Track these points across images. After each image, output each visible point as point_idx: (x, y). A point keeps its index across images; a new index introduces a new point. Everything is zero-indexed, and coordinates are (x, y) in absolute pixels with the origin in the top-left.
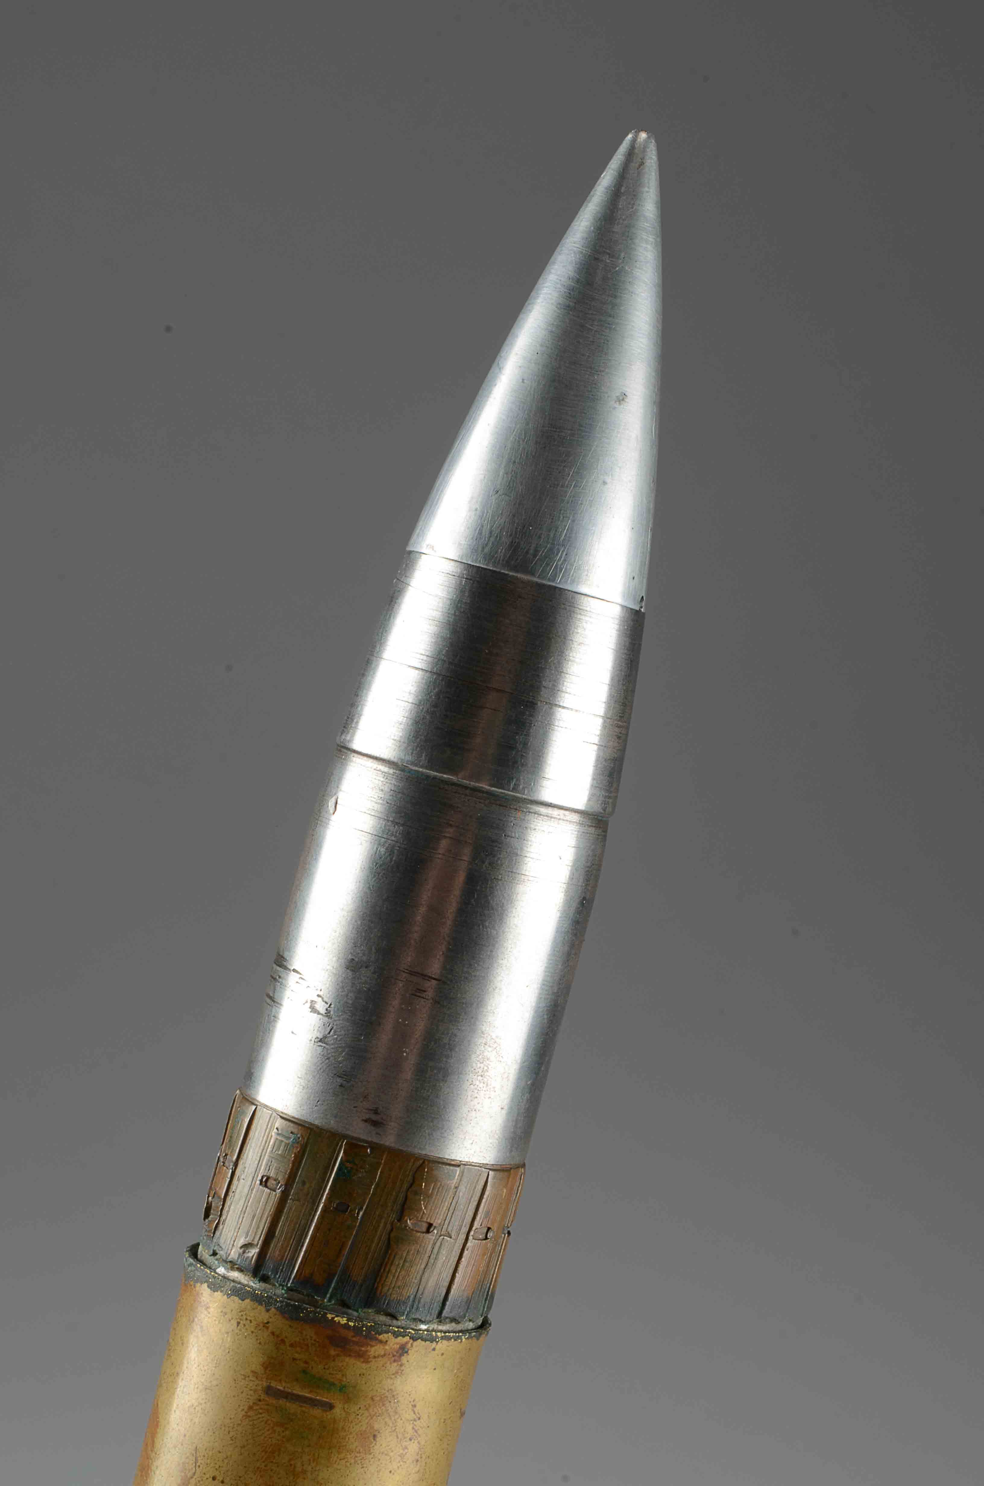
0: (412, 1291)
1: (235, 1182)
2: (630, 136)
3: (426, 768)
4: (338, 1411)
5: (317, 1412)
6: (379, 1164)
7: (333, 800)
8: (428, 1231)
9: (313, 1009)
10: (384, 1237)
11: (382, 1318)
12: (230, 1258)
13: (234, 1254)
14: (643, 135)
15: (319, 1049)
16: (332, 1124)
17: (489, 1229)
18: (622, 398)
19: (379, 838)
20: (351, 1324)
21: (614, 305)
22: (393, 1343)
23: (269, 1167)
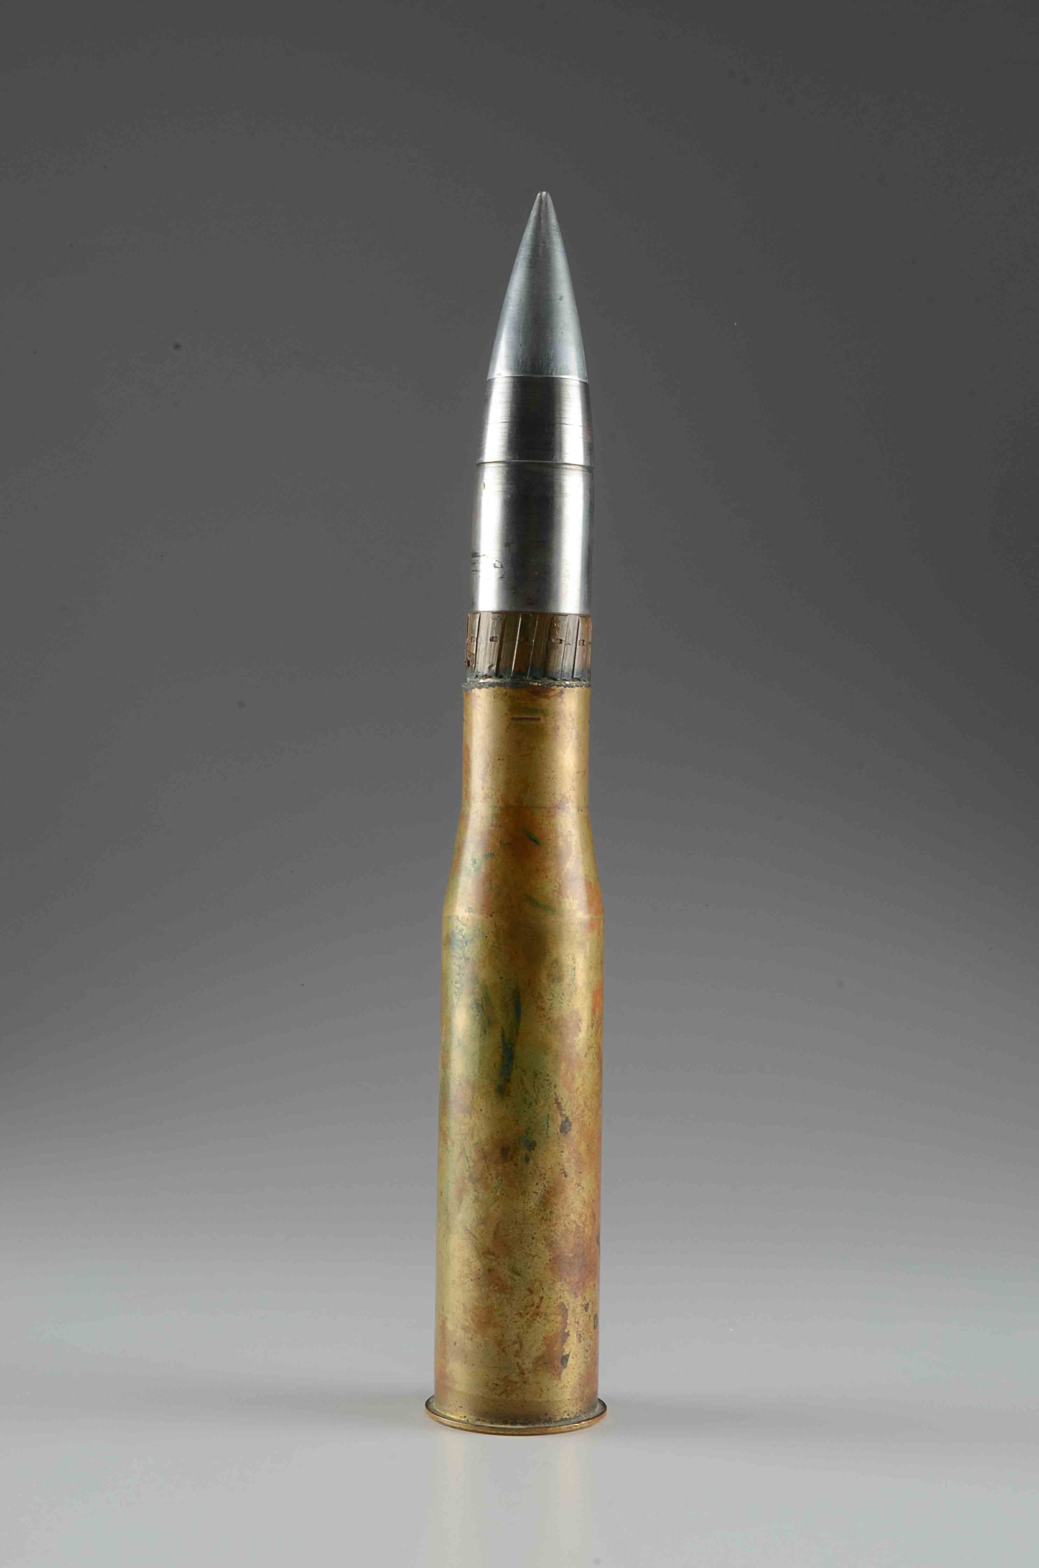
0: (560, 668)
1: (478, 645)
2: (539, 194)
3: (520, 459)
4: (542, 721)
5: (533, 722)
6: (536, 619)
7: (483, 483)
8: (561, 643)
9: (495, 567)
10: (545, 648)
11: (551, 681)
12: (484, 674)
13: (486, 672)
14: (544, 193)
15: (502, 581)
16: (514, 608)
17: (584, 641)
18: (561, 298)
19: (506, 492)
20: (540, 685)
21: (549, 262)
22: (558, 689)
23: (492, 633)
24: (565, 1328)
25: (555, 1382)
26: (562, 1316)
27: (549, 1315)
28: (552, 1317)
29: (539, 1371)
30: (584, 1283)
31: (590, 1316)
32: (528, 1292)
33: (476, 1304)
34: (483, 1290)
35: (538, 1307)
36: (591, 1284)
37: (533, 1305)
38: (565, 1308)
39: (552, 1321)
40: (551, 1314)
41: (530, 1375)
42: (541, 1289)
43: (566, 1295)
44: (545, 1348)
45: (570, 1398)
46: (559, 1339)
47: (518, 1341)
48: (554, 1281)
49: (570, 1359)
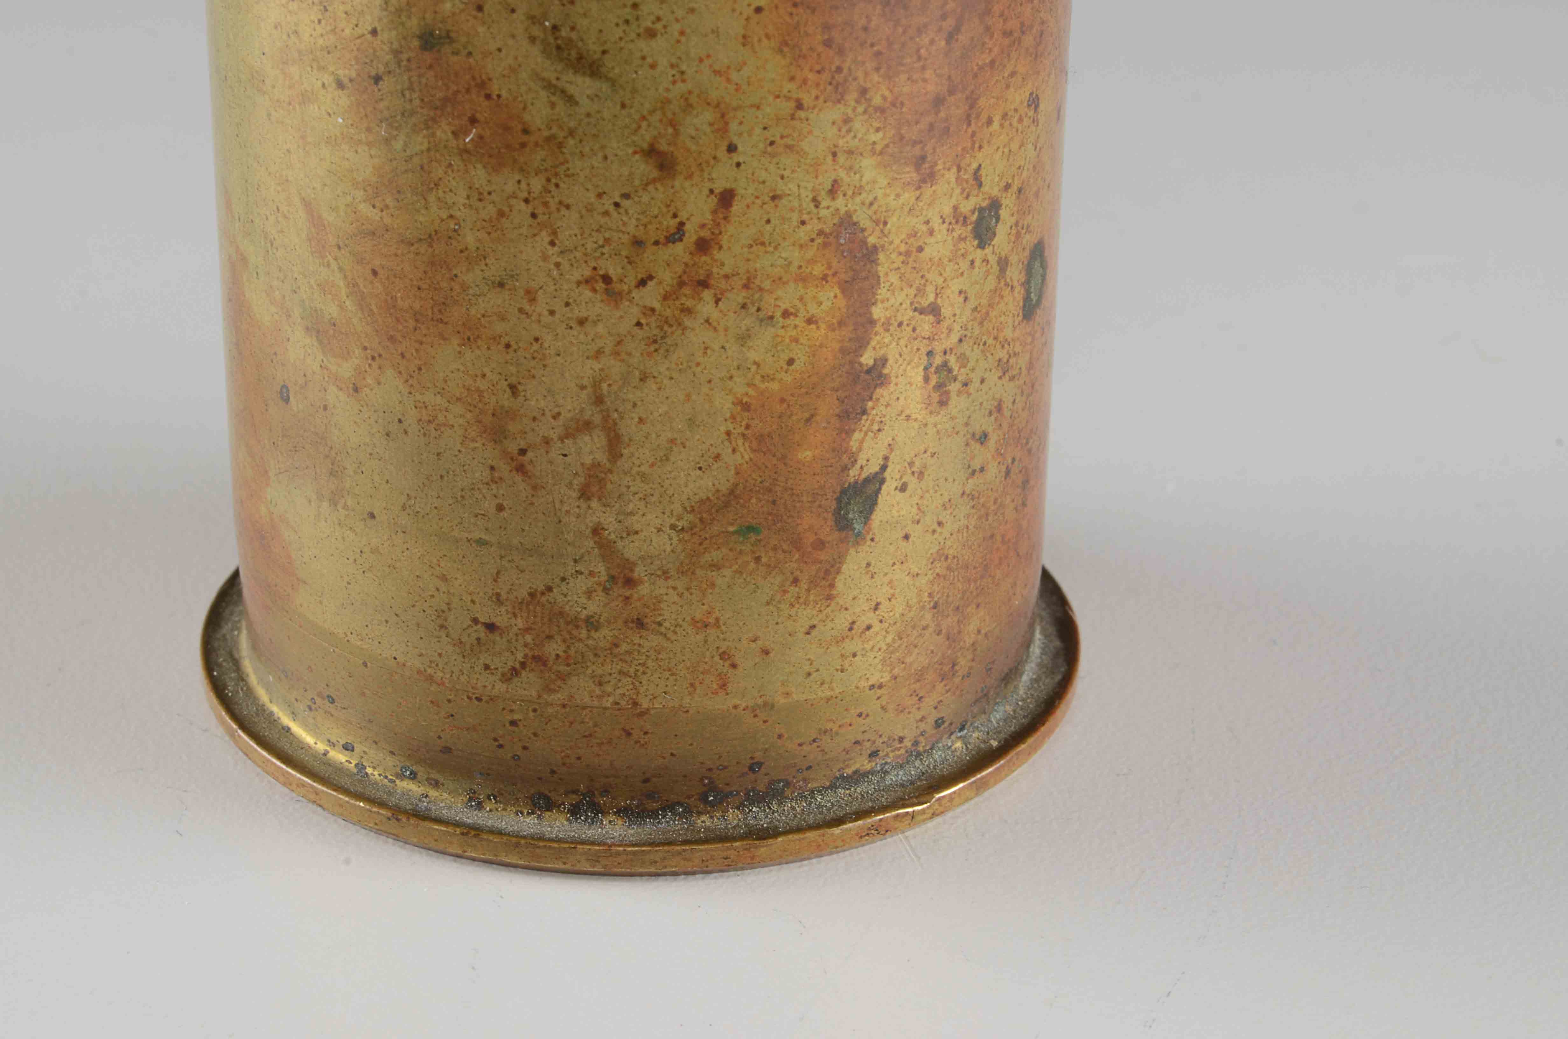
24: (861, 343)
25: (805, 615)
26: (846, 287)
27: (767, 285)
28: (788, 296)
29: (716, 567)
30: (972, 101)
31: (1003, 264)
32: (643, 168)
33: (374, 214)
34: (398, 145)
35: (703, 246)
36: (1018, 97)
37: (677, 235)
38: (864, 242)
39: (786, 314)
40: (779, 281)
41: (661, 587)
42: (722, 153)
43: (868, 176)
44: (745, 454)
45: (886, 677)
46: (827, 407)
47: (597, 419)
48: (800, 106)
49: (888, 494)
